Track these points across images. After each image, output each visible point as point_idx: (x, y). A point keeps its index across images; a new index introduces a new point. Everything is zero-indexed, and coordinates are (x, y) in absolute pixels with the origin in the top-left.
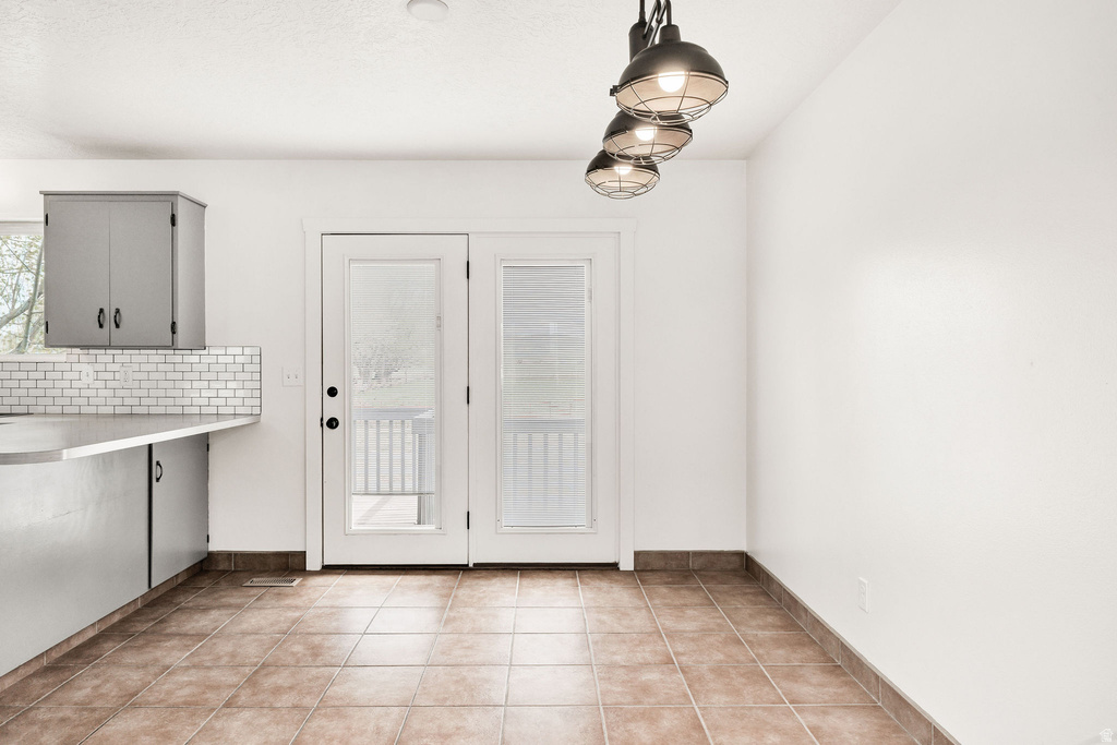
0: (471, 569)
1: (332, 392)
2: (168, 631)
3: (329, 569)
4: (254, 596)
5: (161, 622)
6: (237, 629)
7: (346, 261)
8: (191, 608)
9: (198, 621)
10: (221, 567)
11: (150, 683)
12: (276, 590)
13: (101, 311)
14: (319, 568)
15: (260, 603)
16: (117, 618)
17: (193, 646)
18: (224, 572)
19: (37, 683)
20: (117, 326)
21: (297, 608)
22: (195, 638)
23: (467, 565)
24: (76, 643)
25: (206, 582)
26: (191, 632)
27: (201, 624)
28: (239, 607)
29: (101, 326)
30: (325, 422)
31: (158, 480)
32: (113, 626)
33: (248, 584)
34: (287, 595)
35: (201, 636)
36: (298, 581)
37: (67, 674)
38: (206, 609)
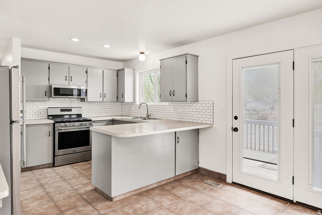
0: (294, 203)
1: (236, 118)
2: (172, 192)
3: (234, 184)
4: (204, 187)
5: (173, 188)
6: (189, 199)
7: (241, 68)
8: (184, 186)
9: (182, 191)
10: (202, 173)
11: (154, 210)
12: (211, 187)
13: (171, 91)
14: (231, 182)
15: (203, 191)
16: (164, 182)
17: (174, 200)
18: (202, 174)
19: (134, 197)
20: (174, 95)
21: (213, 197)
22: (177, 198)
23: (293, 201)
24: (150, 188)
25: (194, 177)
26: (177, 195)
27: (182, 193)
28: (196, 190)
29: (170, 95)
30: (233, 129)
31: (178, 142)
32: (162, 185)
33: (205, 182)
34: (213, 190)
35: (178, 197)
36: (221, 185)
37: (141, 197)
38: (187, 187)
